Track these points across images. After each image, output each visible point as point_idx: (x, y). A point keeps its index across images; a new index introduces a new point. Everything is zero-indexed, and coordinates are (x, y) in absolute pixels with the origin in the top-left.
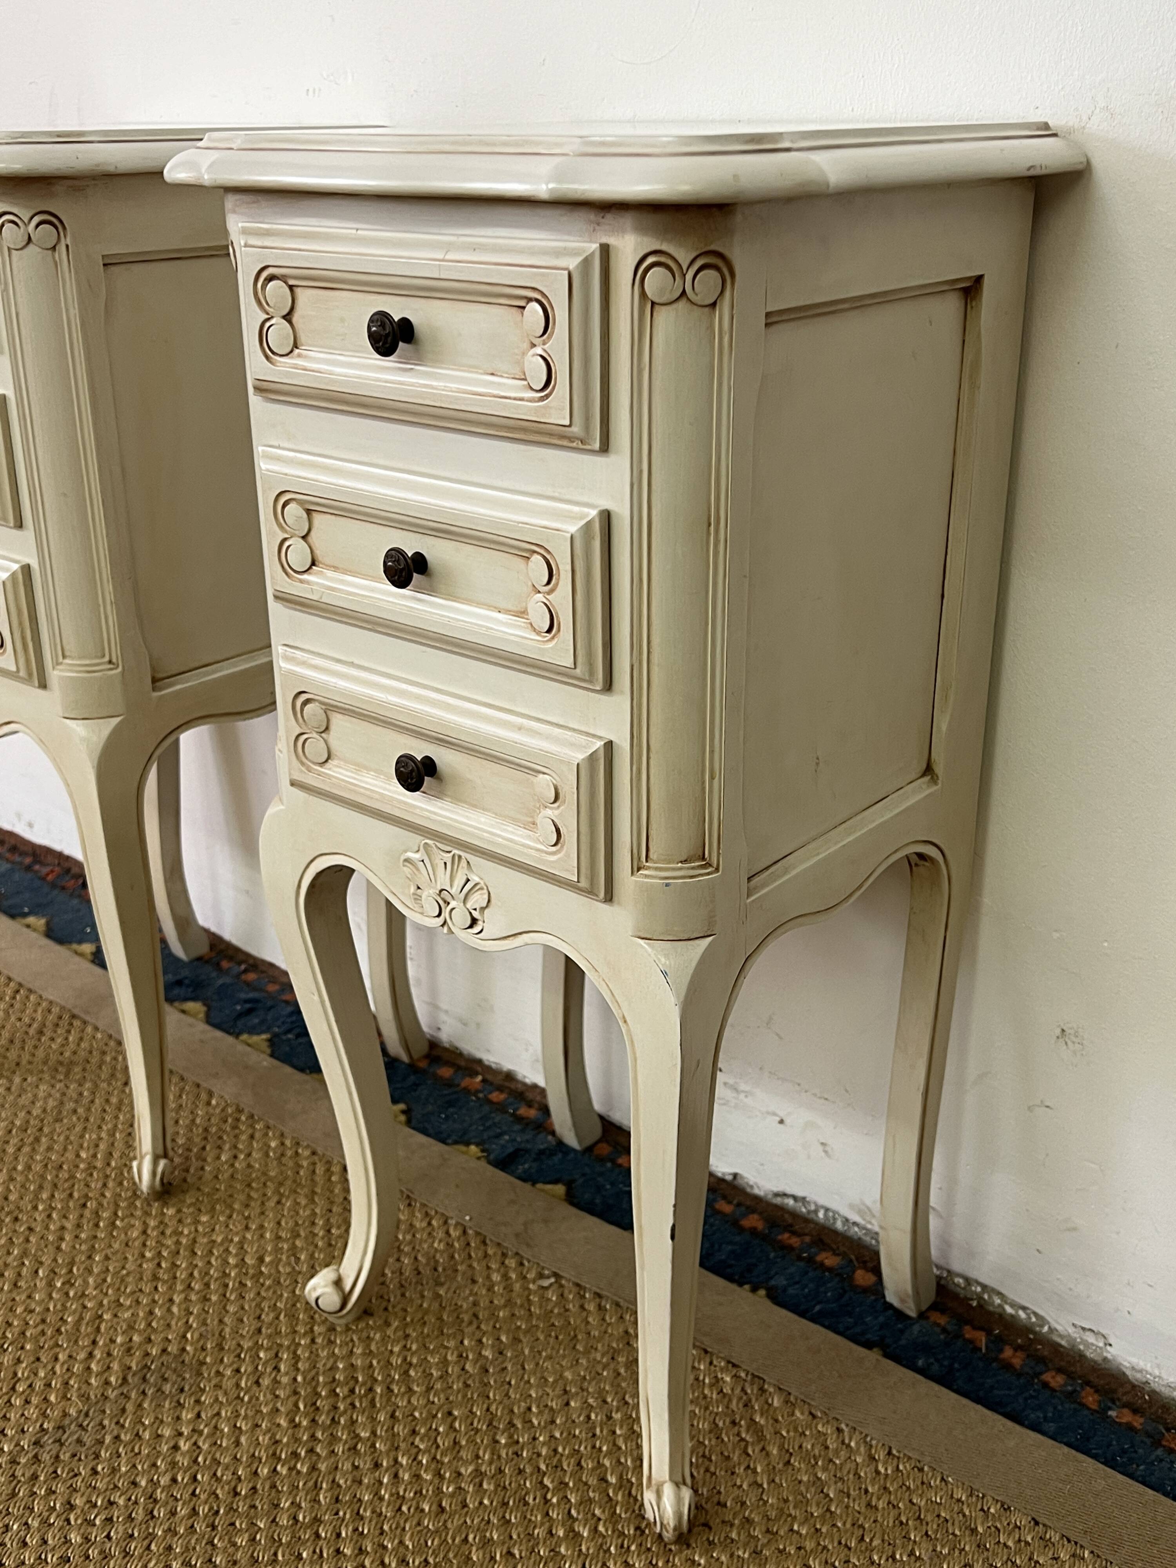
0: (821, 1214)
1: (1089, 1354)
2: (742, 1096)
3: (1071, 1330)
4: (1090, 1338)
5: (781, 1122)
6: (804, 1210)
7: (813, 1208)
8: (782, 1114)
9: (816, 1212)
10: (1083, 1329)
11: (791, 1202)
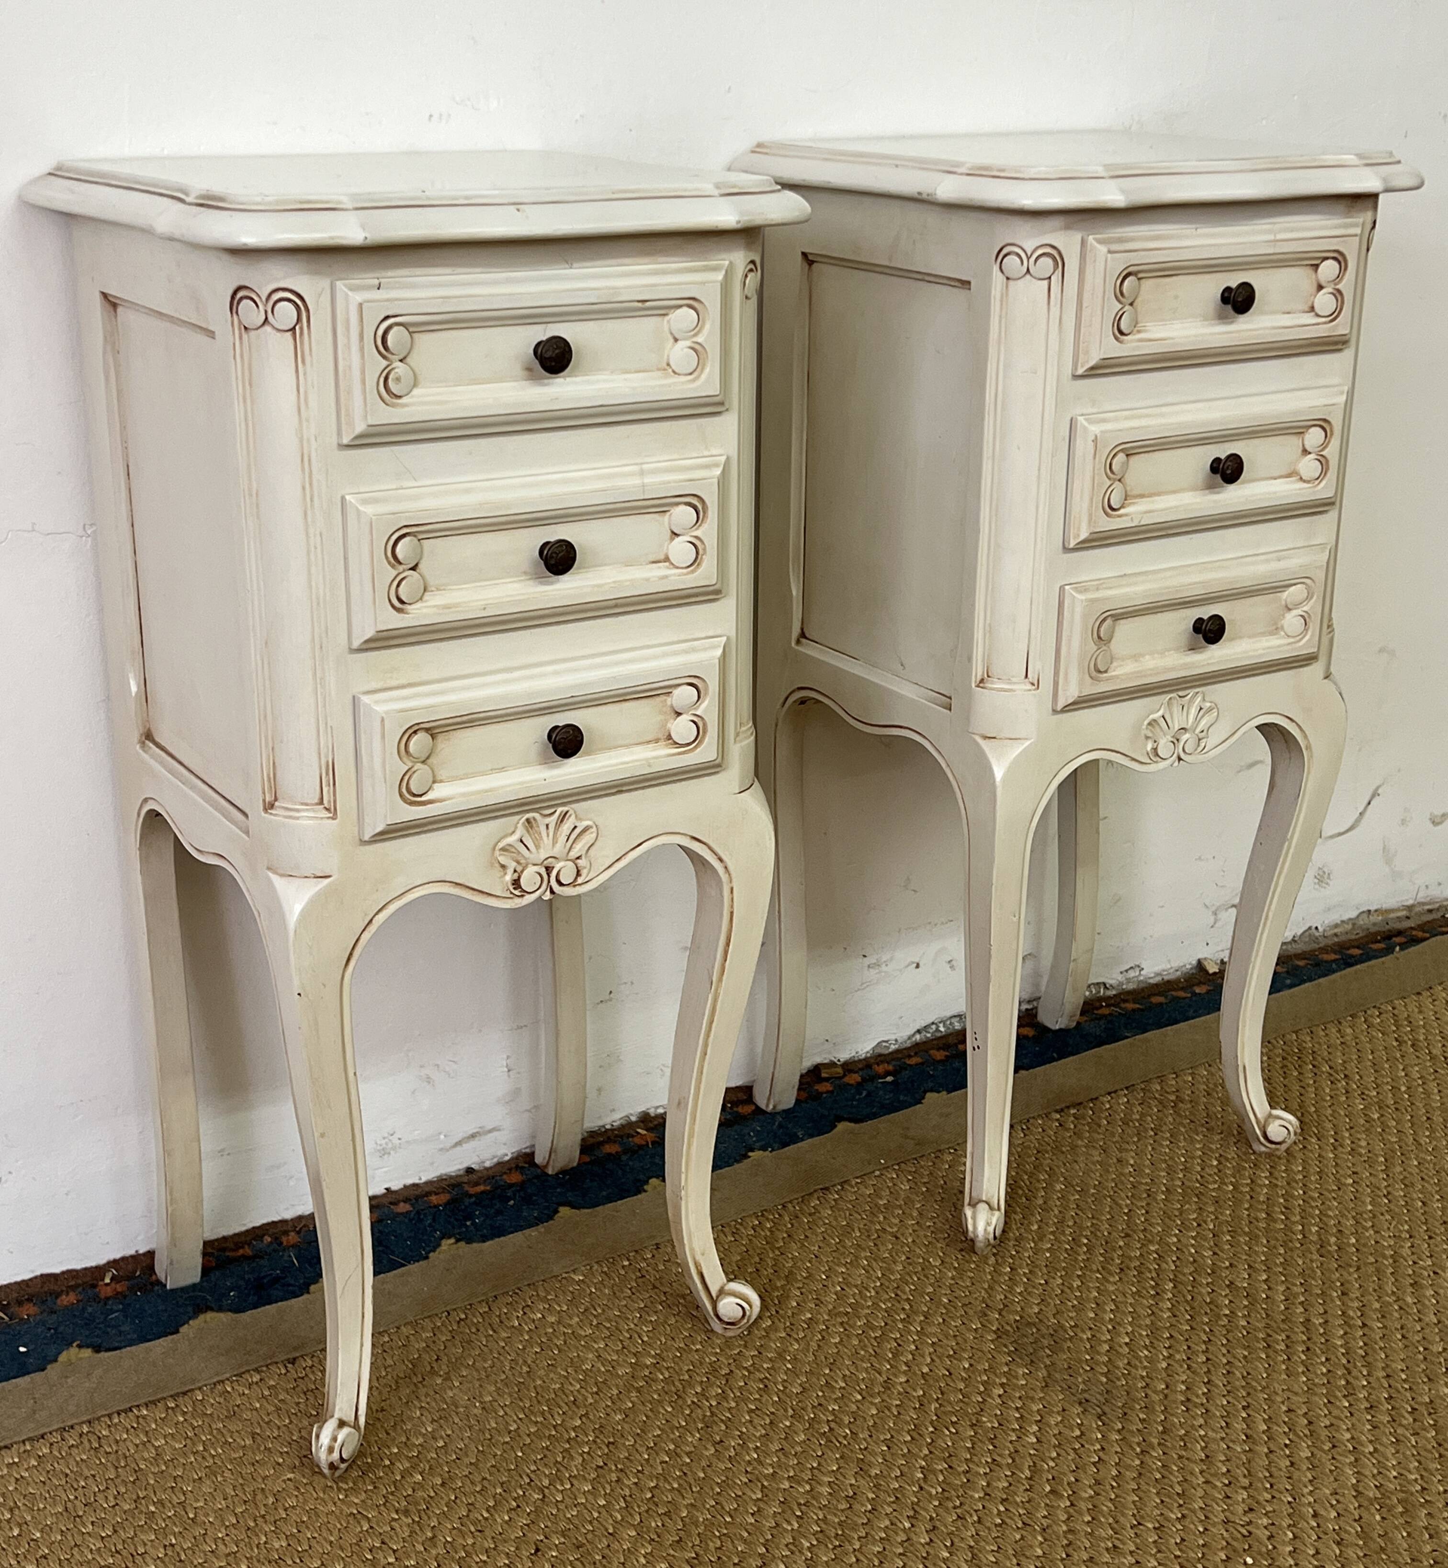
0: (942, 1029)
1: (1131, 986)
2: (884, 968)
3: (1120, 978)
4: (1132, 974)
5: (918, 966)
6: (929, 1035)
7: (934, 1027)
8: (917, 960)
9: (937, 1030)
10: (1127, 971)
11: (918, 1037)
